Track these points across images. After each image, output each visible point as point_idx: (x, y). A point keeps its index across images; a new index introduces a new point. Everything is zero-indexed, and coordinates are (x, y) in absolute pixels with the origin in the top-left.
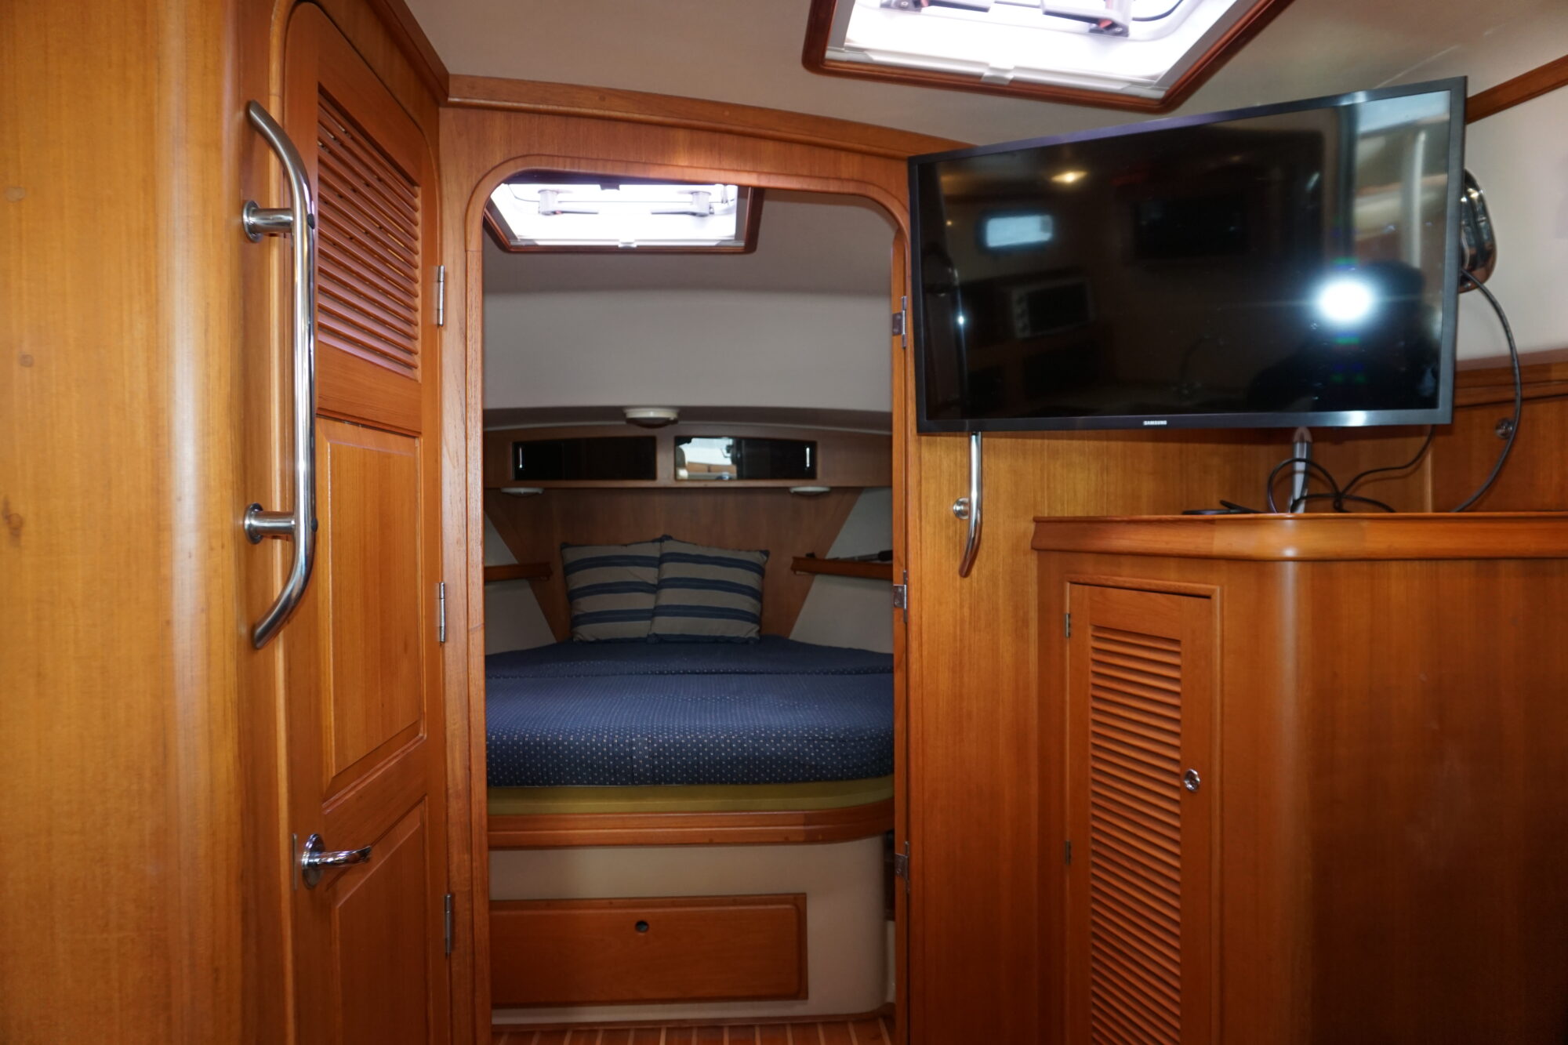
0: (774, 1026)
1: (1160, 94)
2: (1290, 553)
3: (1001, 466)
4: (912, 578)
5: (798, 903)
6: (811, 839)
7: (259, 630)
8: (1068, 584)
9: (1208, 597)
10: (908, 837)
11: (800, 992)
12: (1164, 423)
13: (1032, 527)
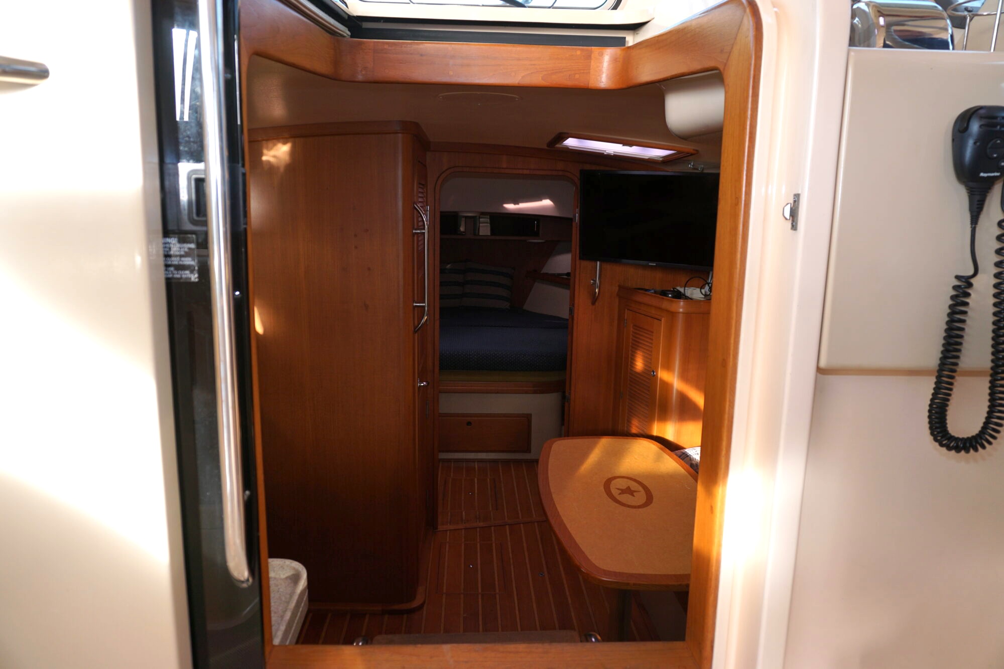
0: (518, 462)
1: (661, 159)
2: (681, 310)
3: (608, 267)
4: (576, 305)
5: (528, 417)
6: (535, 392)
7: (416, 330)
8: (626, 310)
9: (661, 320)
10: (570, 390)
11: (528, 450)
12: (655, 264)
13: (617, 288)
